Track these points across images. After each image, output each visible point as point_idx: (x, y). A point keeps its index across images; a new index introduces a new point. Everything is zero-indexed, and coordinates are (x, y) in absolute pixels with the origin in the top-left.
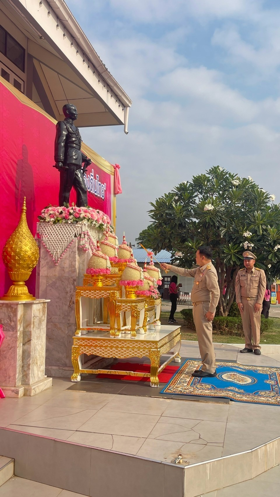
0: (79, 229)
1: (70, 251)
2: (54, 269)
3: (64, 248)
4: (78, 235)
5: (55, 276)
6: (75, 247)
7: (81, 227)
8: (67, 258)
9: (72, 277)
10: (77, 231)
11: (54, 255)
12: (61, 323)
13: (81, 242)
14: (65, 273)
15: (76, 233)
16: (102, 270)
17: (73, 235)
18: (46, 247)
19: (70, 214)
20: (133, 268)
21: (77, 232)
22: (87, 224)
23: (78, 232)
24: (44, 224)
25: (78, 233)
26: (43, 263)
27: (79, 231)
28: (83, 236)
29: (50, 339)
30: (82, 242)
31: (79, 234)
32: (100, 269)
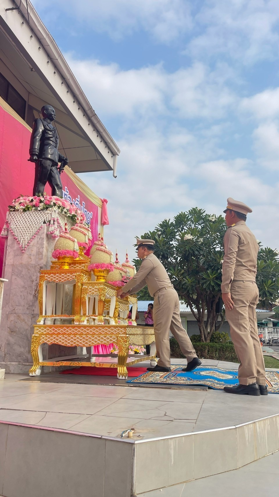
0: (49, 216)
1: (38, 238)
2: (21, 257)
3: (32, 234)
4: (47, 222)
5: (21, 264)
6: (43, 233)
7: (51, 214)
8: (35, 245)
9: (39, 265)
10: (47, 218)
11: (21, 242)
12: (25, 314)
13: (50, 228)
14: (31, 260)
15: (46, 219)
16: (68, 252)
17: (42, 221)
18: (13, 234)
19: (41, 202)
20: (103, 251)
21: (47, 219)
22: (57, 211)
23: (48, 218)
24: (14, 212)
25: (48, 220)
26: (10, 251)
27: (49, 218)
28: (53, 222)
29: (12, 332)
30: (51, 228)
31: (48, 221)
32: (66, 250)
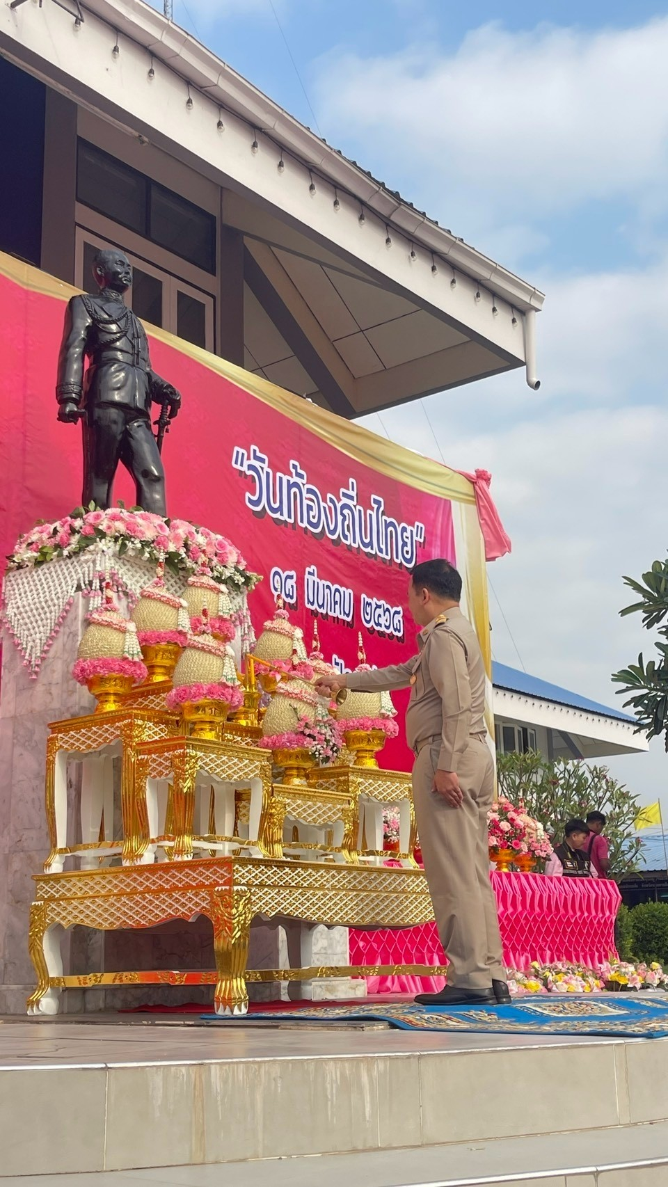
0: (89, 567)
1: (64, 634)
2: (31, 691)
3: (51, 627)
4: (85, 585)
5: (32, 712)
6: (75, 618)
7: (94, 562)
8: (58, 655)
9: (68, 709)
10: (84, 574)
11: (28, 651)
12: (42, 850)
13: (91, 602)
14: (53, 699)
15: (82, 579)
16: (106, 664)
17: (73, 587)
18: (11, 632)
19: (73, 531)
21: (84, 577)
22: (110, 552)
23: (86, 575)
24: (17, 573)
25: (87, 579)
26: (6, 681)
27: (89, 574)
28: (98, 584)
29: (18, 902)
30: (94, 601)
31: (87, 582)
32: (99, 660)
